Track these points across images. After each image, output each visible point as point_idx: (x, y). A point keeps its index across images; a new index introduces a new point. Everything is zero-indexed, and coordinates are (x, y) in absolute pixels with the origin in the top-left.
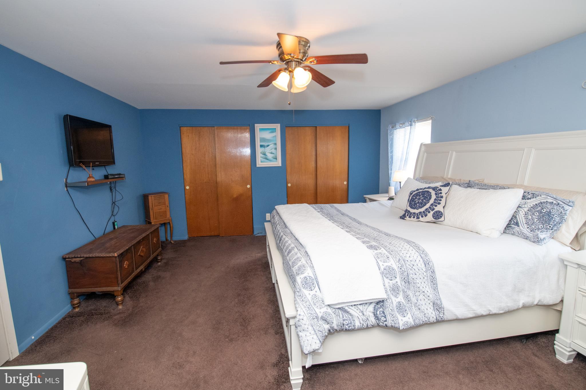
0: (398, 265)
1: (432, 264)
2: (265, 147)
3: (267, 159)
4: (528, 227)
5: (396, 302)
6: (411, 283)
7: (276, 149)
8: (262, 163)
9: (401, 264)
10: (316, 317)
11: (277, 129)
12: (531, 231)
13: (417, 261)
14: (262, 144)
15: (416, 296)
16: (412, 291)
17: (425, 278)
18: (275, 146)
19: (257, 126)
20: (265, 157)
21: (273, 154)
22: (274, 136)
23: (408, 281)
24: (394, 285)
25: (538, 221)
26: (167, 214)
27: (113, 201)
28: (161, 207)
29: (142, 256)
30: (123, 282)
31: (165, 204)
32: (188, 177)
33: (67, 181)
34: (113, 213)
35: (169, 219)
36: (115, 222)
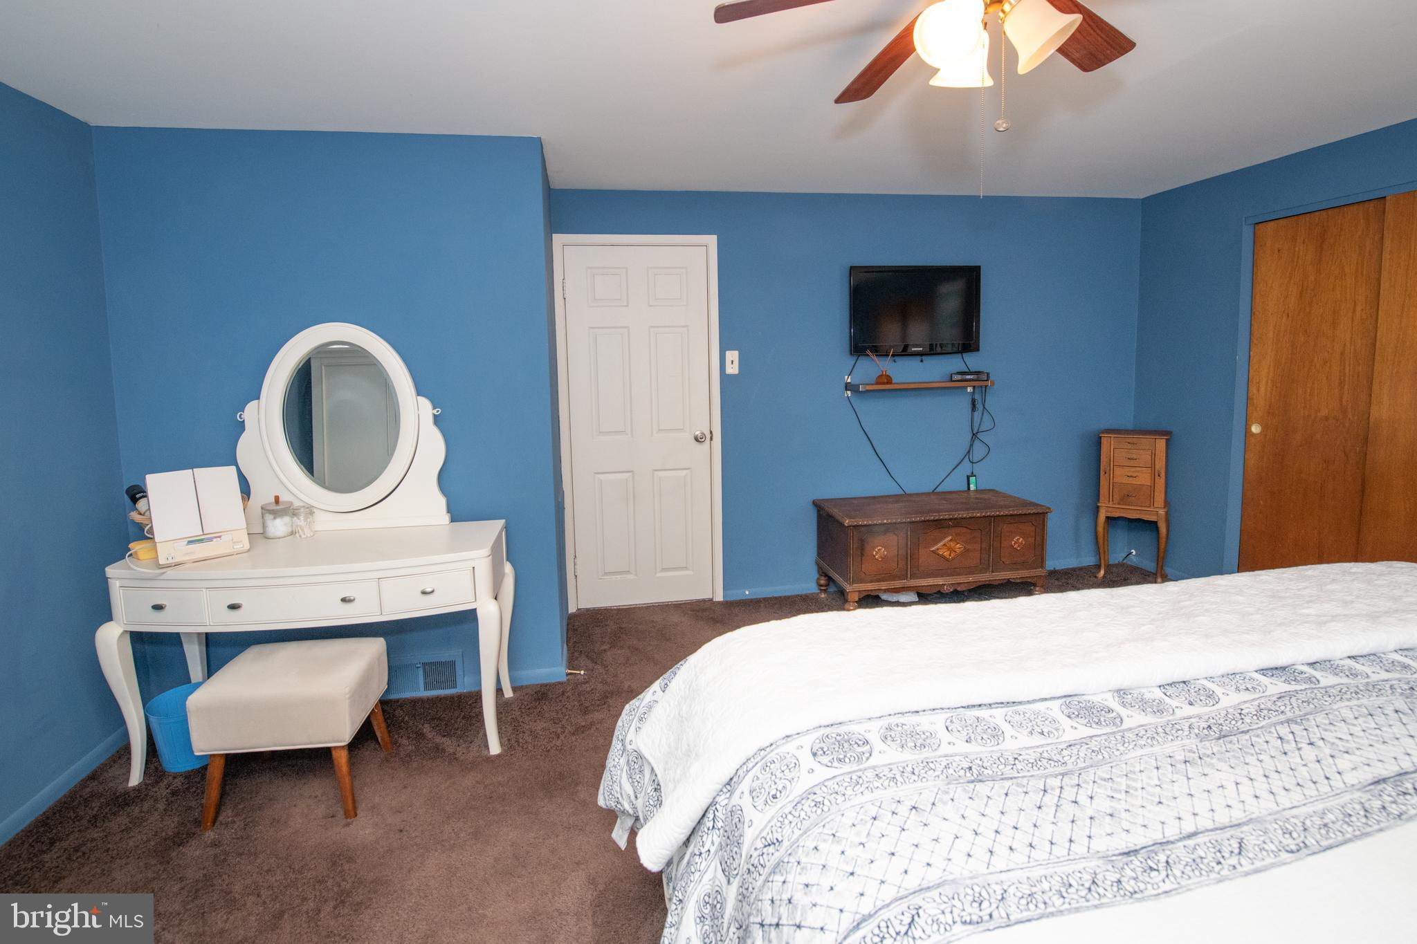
26: (1152, 497)
27: (972, 431)
28: (1136, 471)
29: (944, 557)
30: (862, 581)
31: (1153, 466)
32: (1263, 391)
33: (849, 381)
34: (971, 457)
35: (1156, 512)
36: (973, 475)
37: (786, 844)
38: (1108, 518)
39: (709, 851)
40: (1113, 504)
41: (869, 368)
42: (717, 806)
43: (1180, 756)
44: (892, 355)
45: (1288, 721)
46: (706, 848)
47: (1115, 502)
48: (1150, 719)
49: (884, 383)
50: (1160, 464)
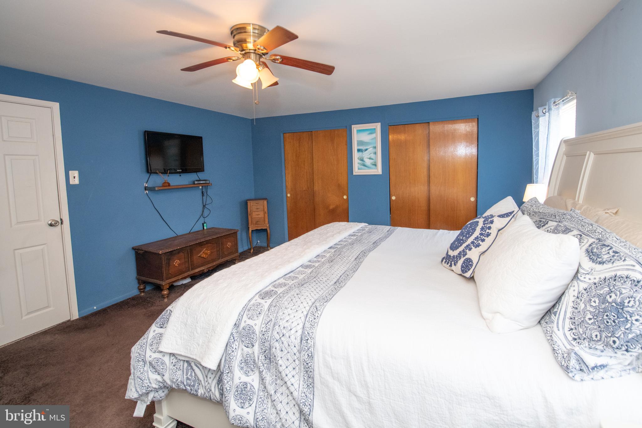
0: (263, 328)
1: (312, 343)
2: (362, 152)
3: (364, 165)
4: (572, 329)
5: (240, 381)
6: (273, 362)
7: (375, 153)
8: (360, 171)
9: (267, 328)
10: (142, 360)
11: (376, 129)
12: (575, 339)
13: (293, 331)
14: (360, 148)
15: (276, 384)
16: (273, 375)
17: (297, 362)
18: (374, 150)
19: (354, 128)
20: (363, 163)
21: (372, 159)
22: (373, 137)
23: (269, 356)
24: (248, 356)
25: (592, 321)
26: (264, 220)
27: (203, 204)
28: (259, 213)
29: (203, 258)
30: (170, 278)
31: (264, 210)
32: (289, 184)
33: (147, 186)
34: (203, 215)
35: (266, 226)
36: (205, 223)
37: (273, 319)
38: (252, 230)
39: (236, 348)
40: (254, 225)
41: (158, 180)
42: (233, 334)
43: (329, 267)
44: (169, 173)
45: (339, 255)
46: (234, 348)
47: (254, 224)
48: (319, 263)
49: (167, 186)
50: (266, 210)
